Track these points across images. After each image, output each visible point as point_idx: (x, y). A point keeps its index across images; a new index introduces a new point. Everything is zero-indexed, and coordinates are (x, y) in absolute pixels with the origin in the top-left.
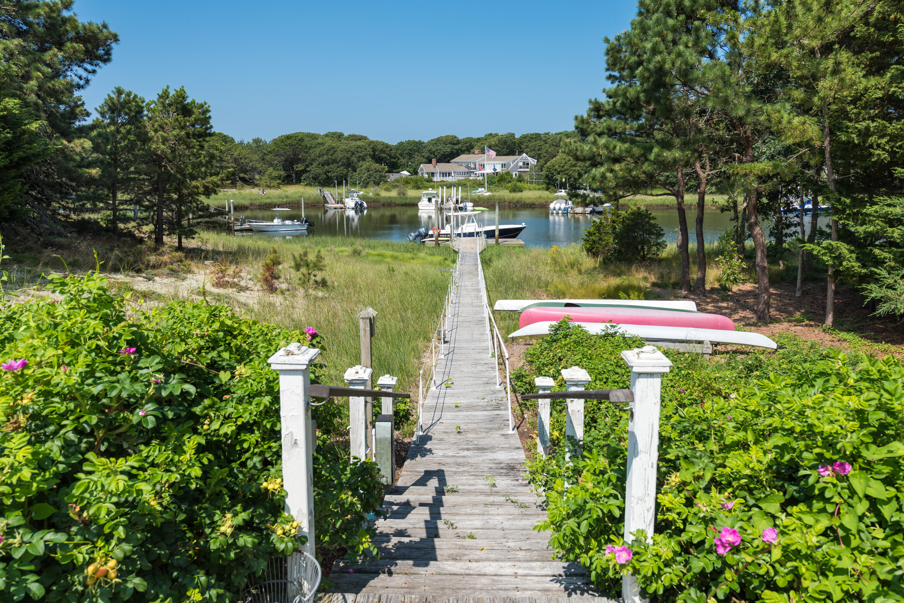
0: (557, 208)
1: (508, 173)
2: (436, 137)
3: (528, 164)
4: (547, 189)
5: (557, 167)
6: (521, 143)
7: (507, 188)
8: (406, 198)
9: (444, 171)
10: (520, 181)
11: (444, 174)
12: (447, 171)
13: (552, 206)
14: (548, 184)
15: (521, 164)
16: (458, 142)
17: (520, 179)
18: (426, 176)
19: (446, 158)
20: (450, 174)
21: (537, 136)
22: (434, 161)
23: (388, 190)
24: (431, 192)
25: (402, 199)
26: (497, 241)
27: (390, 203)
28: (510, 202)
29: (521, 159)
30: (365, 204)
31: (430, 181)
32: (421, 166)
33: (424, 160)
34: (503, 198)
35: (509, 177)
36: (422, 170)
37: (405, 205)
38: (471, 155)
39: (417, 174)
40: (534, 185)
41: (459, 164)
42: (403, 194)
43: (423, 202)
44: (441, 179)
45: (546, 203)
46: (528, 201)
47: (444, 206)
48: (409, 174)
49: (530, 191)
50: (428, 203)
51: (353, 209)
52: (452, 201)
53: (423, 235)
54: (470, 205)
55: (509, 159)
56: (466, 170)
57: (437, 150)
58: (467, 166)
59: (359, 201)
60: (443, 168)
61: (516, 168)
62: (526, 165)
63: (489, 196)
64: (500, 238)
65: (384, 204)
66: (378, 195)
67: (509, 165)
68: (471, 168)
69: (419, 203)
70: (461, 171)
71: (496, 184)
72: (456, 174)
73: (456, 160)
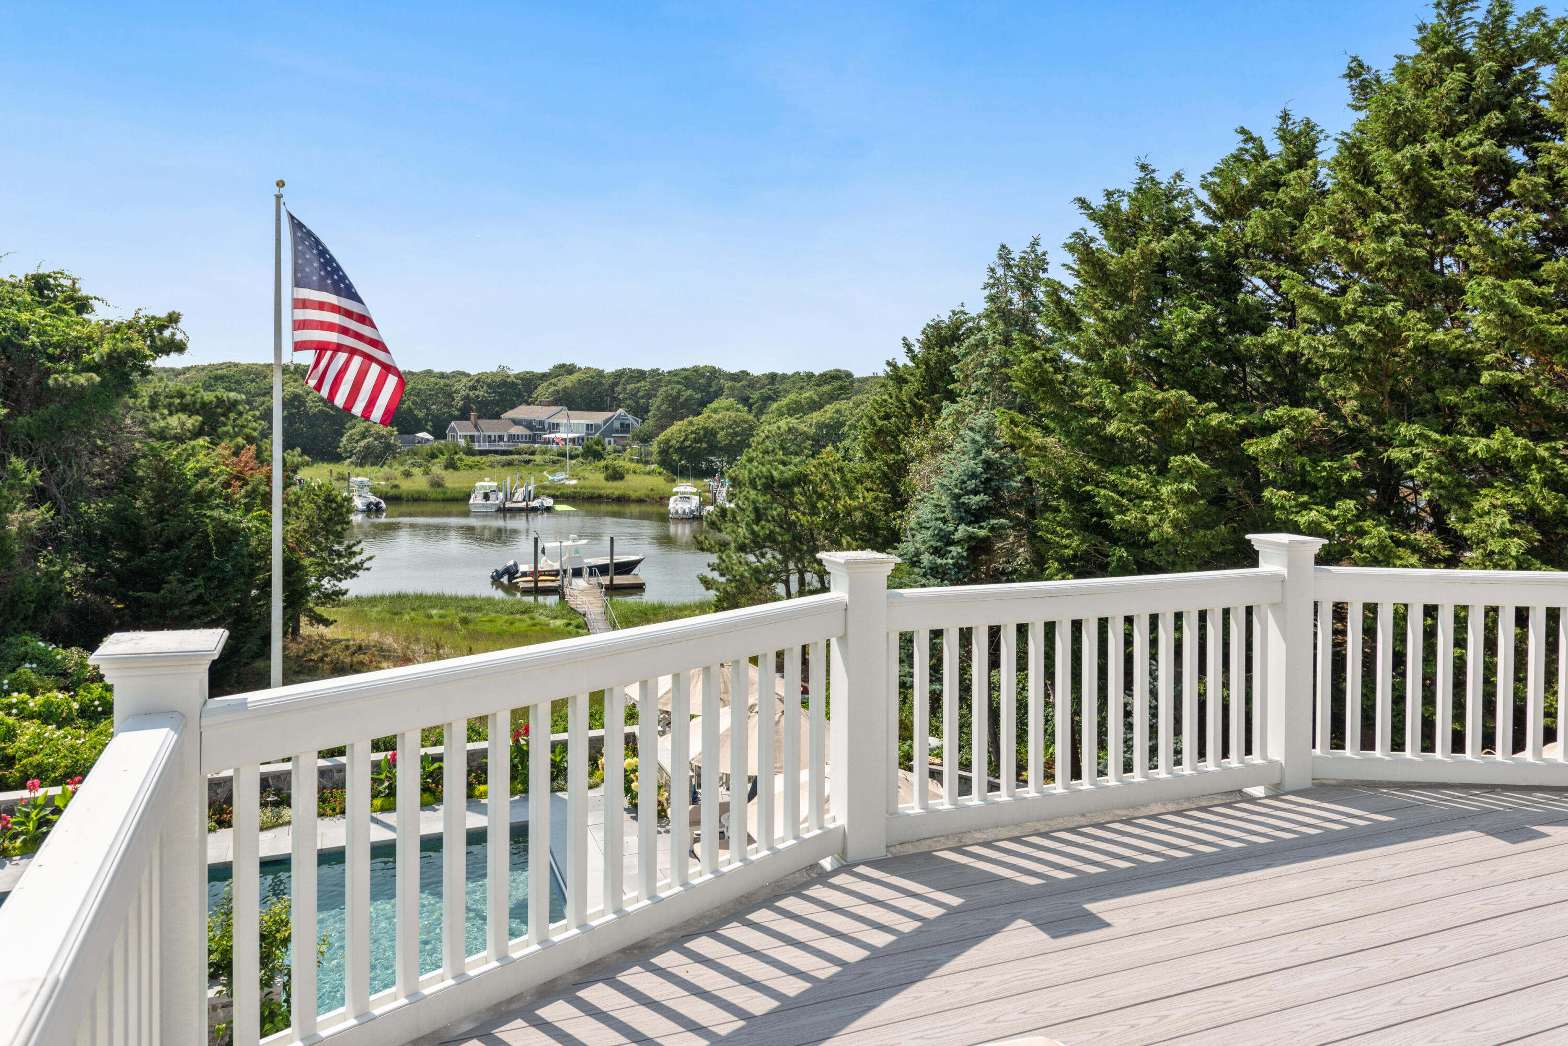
1: (599, 441)
3: (628, 426)
4: (661, 473)
5: (673, 442)
6: (614, 385)
7: (599, 471)
8: (446, 490)
9: (492, 432)
11: (491, 438)
12: (496, 432)
14: (661, 465)
18: (462, 443)
19: (495, 410)
20: (501, 438)
22: (474, 415)
23: (407, 474)
24: (488, 484)
25: (436, 493)
26: (612, 580)
27: (418, 499)
28: (608, 497)
29: (618, 418)
30: (383, 505)
31: (470, 452)
32: (453, 424)
33: (456, 413)
34: (597, 492)
35: (600, 448)
36: (453, 430)
37: (444, 500)
38: (531, 407)
39: (444, 437)
40: (640, 465)
41: (516, 422)
42: (437, 484)
43: (476, 500)
44: (486, 446)
45: (661, 498)
46: (634, 495)
47: (508, 505)
48: (431, 437)
49: (635, 476)
50: (484, 502)
51: (363, 511)
52: (519, 496)
53: (511, 572)
54: (549, 502)
55: (598, 418)
56: (527, 432)
57: (478, 397)
58: (529, 425)
59: (373, 499)
60: (490, 427)
61: (609, 431)
62: (625, 428)
63: (575, 487)
64: (616, 574)
65: (408, 500)
66: (396, 486)
67: (598, 427)
68: (536, 429)
69: (471, 501)
70: (520, 433)
71: (580, 459)
72: (512, 438)
73: (511, 414)
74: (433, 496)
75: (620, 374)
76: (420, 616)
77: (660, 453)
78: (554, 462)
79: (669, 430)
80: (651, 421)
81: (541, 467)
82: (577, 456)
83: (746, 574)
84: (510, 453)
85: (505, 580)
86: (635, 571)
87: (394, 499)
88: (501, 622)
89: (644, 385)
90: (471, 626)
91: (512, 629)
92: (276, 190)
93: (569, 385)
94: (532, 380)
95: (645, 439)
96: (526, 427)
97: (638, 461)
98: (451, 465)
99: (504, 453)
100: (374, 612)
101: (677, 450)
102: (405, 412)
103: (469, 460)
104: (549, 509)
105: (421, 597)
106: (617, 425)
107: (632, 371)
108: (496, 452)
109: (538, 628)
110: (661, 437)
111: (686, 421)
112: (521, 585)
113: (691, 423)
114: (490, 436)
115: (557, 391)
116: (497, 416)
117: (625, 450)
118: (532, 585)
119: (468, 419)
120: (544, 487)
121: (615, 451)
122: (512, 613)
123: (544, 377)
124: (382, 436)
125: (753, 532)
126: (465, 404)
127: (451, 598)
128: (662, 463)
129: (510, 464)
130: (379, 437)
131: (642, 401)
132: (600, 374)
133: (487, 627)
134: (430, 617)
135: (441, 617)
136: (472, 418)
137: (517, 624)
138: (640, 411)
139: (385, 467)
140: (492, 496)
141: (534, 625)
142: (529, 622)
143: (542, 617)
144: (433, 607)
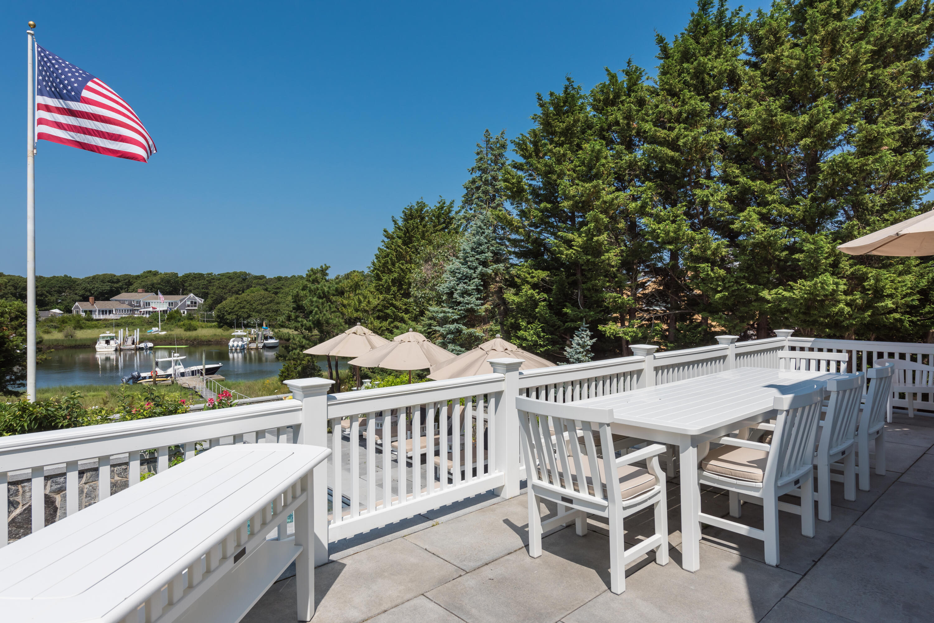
0: (235, 345)
1: (177, 312)
2: (91, 275)
3: (195, 303)
4: (220, 327)
5: (227, 309)
6: (184, 281)
7: (180, 327)
8: (76, 340)
9: (104, 309)
10: (191, 319)
11: (104, 312)
12: (108, 308)
13: (231, 344)
14: (219, 323)
15: (189, 303)
16: (118, 281)
17: (190, 317)
18: (83, 314)
19: (106, 296)
20: (110, 312)
21: (200, 276)
22: (91, 299)
24: (108, 335)
27: (57, 345)
28: (186, 340)
29: (189, 299)
31: (89, 320)
32: (77, 304)
33: (79, 298)
34: (180, 337)
35: (178, 315)
36: (77, 307)
38: (131, 293)
39: (71, 311)
40: (205, 323)
42: (70, 337)
43: (101, 344)
44: (101, 317)
45: (224, 340)
46: (204, 338)
47: (122, 347)
48: (61, 312)
49: (203, 329)
50: (105, 345)
53: (135, 377)
55: (176, 299)
56: (129, 308)
57: (93, 288)
58: (130, 304)
60: (102, 305)
61: (184, 306)
62: (193, 304)
63: (165, 335)
67: (176, 304)
68: (135, 306)
69: (97, 346)
70: (123, 308)
73: (117, 298)
77: (218, 316)
79: (224, 302)
80: (210, 300)
86: (217, 373)
89: (204, 281)
93: (154, 281)
98: (79, 327)
101: (229, 314)
103: (90, 324)
104: (151, 348)
110: (219, 307)
111: (234, 297)
113: (237, 299)
115: (147, 285)
116: (108, 299)
118: (151, 383)
119: (87, 301)
120: (146, 337)
126: (85, 292)
129: (118, 325)
140: (112, 342)
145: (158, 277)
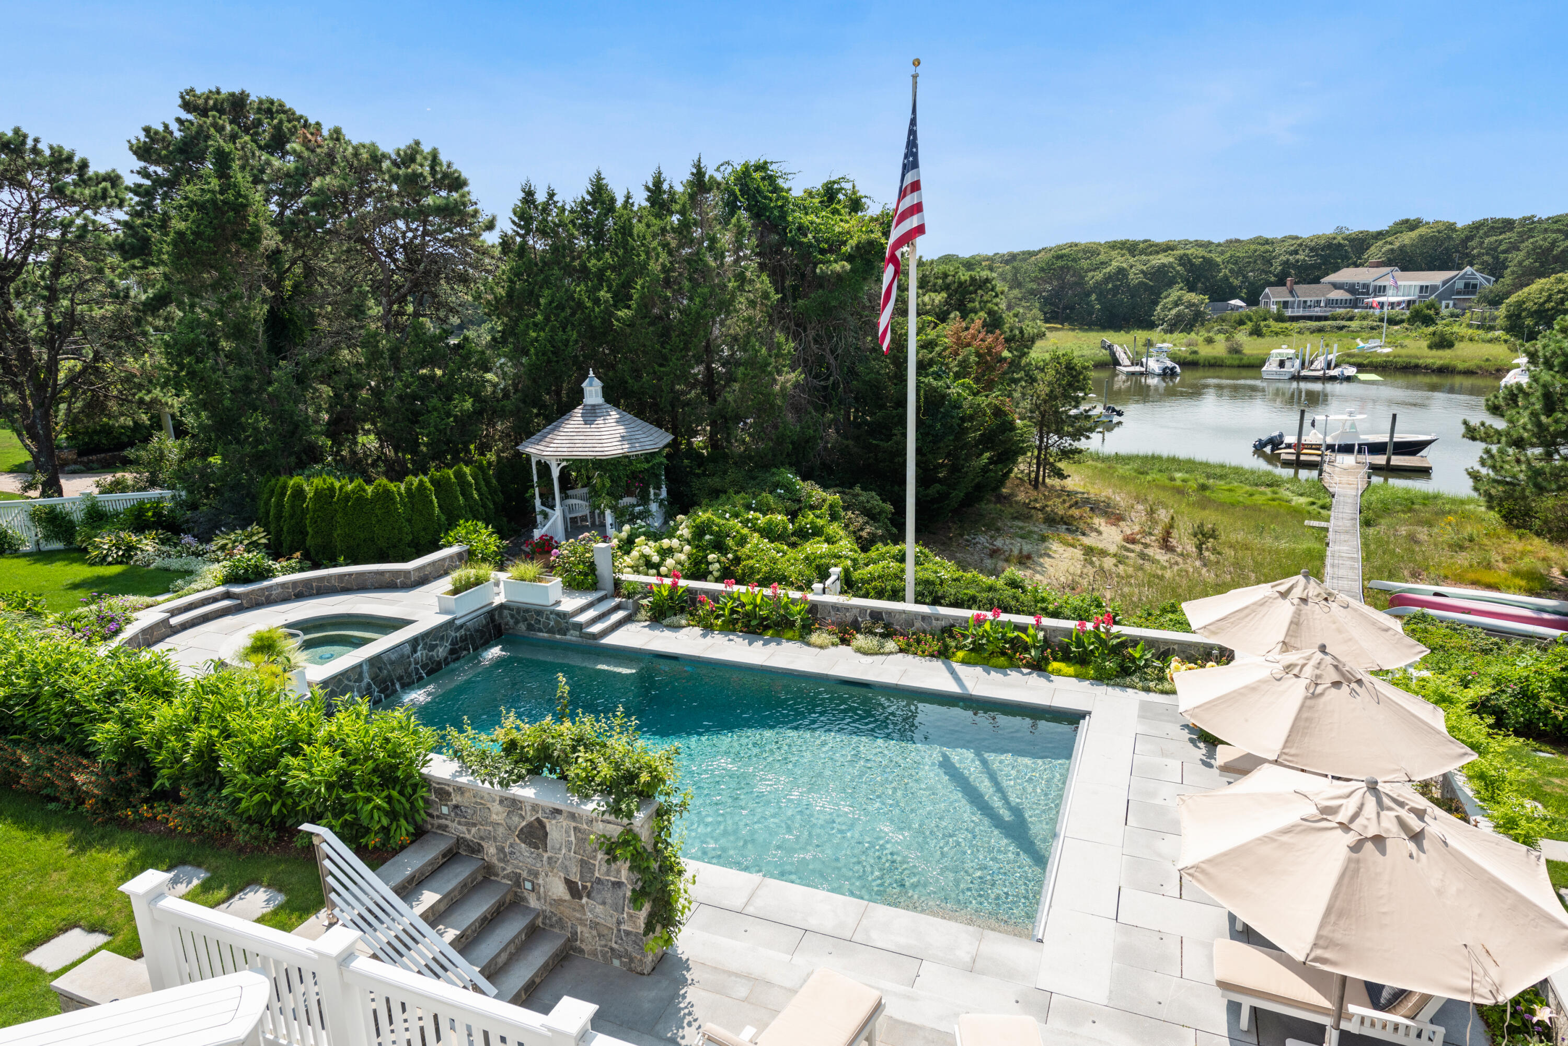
3: (1475, 287)
6: (1467, 239)
7: (1424, 338)
9: (1308, 298)
11: (1306, 304)
12: (1313, 297)
14: (1508, 332)
18: (1273, 309)
19: (1315, 275)
20: (1317, 303)
22: (1291, 281)
23: (1210, 341)
24: (1286, 351)
25: (1234, 359)
26: (1389, 460)
27: (1214, 365)
28: (1426, 367)
29: (1462, 278)
30: (1178, 370)
31: (1280, 318)
32: (1267, 290)
33: (1273, 279)
34: (1414, 361)
35: (1432, 312)
36: (1267, 296)
37: (1239, 366)
38: (1360, 269)
39: (1256, 303)
40: (1480, 332)
41: (1336, 286)
42: (1235, 350)
43: (1271, 367)
44: (1300, 312)
45: (1498, 370)
46: (1461, 366)
47: (1304, 373)
48: (1243, 304)
49: (1470, 344)
50: (1278, 369)
51: (1159, 375)
52: (1319, 363)
53: (1275, 442)
54: (1351, 371)
55: (1436, 278)
56: (1348, 296)
57: (1297, 261)
58: (1351, 288)
59: (1169, 364)
60: (1306, 292)
61: (1449, 291)
62: (1470, 288)
63: (1388, 355)
64: (1394, 454)
65: (1204, 366)
66: (1195, 352)
67: (1434, 288)
68: (1358, 293)
69: (1264, 369)
70: (1339, 297)
71: (1405, 325)
72: (1330, 303)
73: (1333, 278)
74: (1228, 362)
75: (1476, 227)
76: (1163, 479)
77: (1509, 317)
78: (1372, 328)
79: (1526, 290)
80: (1508, 279)
81: (1355, 334)
82: (1402, 321)
83: (1522, 476)
84: (1326, 318)
85: (1268, 449)
86: (1422, 453)
87: (1189, 364)
88: (1240, 492)
89: (1511, 236)
90: (1207, 493)
91: (1248, 502)
92: (912, 70)
93: (1407, 242)
94: (1364, 240)
95: (1495, 302)
96: (1348, 291)
97: (1478, 327)
98: (1257, 332)
99: (1319, 319)
100: (1121, 470)
101: (1532, 314)
102: (1221, 280)
103: (1276, 326)
104: (1349, 379)
105: (1173, 460)
106: (1460, 285)
107: (1495, 221)
108: (1310, 318)
109: (1275, 503)
110: (1513, 299)
111: (1553, 278)
112: (1283, 457)
113: (1560, 280)
114: (1305, 302)
115: (1392, 250)
116: (1316, 281)
117: (1463, 315)
118: (1294, 457)
119: (1284, 285)
120: (1349, 355)
121: (1452, 315)
122: (1257, 485)
123: (1379, 235)
124: (1194, 305)
125: (1539, 424)
126: (1283, 270)
127: (1201, 464)
128: (1508, 330)
129: (1320, 330)
130: (1190, 305)
131: (1502, 256)
132: (1451, 227)
133: (1224, 497)
134: (1172, 479)
135: (1183, 481)
136: (1288, 284)
137: (1256, 497)
138: (1496, 269)
139: (1193, 334)
140: (1288, 364)
141: (1274, 500)
142: (1270, 495)
143: (1287, 493)
144: (1180, 471)
145: (1422, 231)
